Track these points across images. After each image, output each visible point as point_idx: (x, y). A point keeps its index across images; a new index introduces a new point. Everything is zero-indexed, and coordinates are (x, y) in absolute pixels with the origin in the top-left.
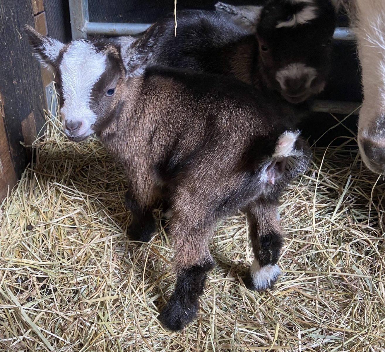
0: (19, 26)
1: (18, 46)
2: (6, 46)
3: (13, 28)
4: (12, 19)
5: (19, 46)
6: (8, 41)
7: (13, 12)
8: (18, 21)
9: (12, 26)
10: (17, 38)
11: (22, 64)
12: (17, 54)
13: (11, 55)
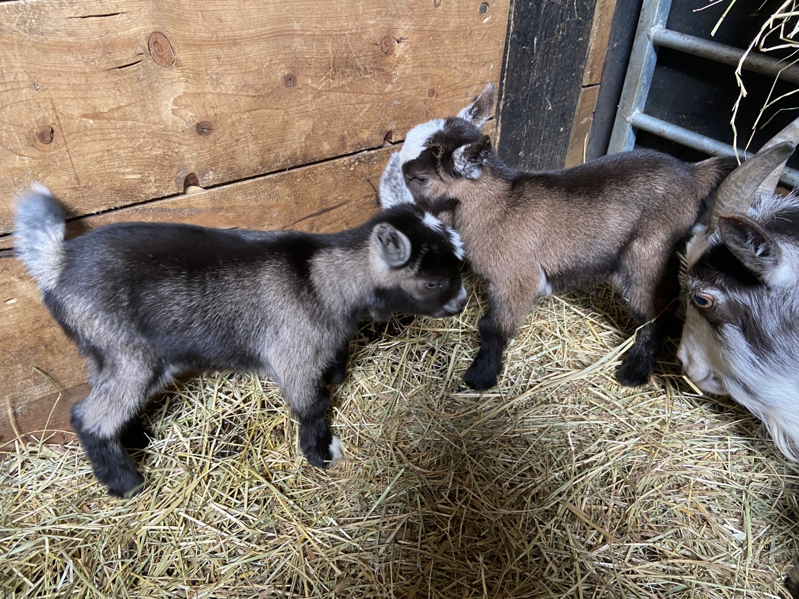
0: (553, 95)
1: (542, 116)
2: (524, 113)
3: (542, 96)
4: (545, 86)
5: (544, 117)
6: (529, 108)
7: (550, 79)
8: (553, 90)
9: (542, 94)
10: (544, 108)
11: (541, 137)
12: (537, 125)
13: (527, 124)
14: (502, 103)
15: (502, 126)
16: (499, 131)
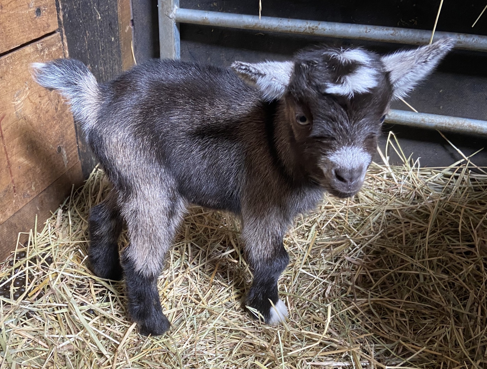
0: (98, 4)
1: (96, 27)
2: (81, 24)
3: (91, 5)
6: (84, 18)
9: (90, 3)
10: (95, 17)
11: (99, 48)
12: (93, 36)
13: (86, 35)
14: (61, 14)
15: (67, 39)
16: (66, 44)
